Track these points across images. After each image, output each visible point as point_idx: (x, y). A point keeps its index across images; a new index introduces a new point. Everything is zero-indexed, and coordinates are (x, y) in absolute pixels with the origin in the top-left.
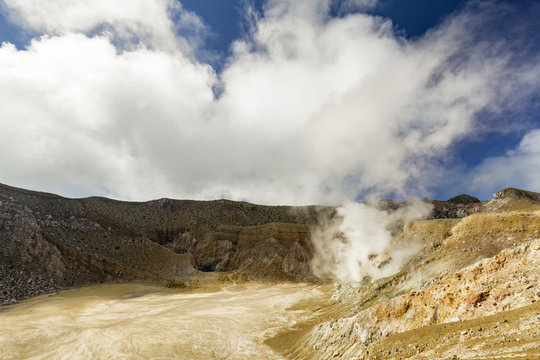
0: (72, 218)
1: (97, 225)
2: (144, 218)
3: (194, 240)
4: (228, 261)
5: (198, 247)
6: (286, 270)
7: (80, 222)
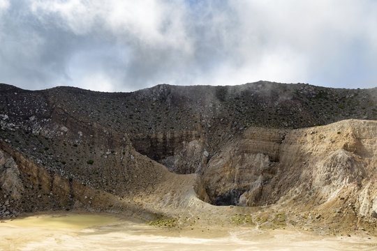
0: (32, 118)
1: (64, 128)
2: (131, 117)
3: (206, 153)
4: (261, 189)
5: (211, 165)
6: (361, 212)
7: (42, 124)
